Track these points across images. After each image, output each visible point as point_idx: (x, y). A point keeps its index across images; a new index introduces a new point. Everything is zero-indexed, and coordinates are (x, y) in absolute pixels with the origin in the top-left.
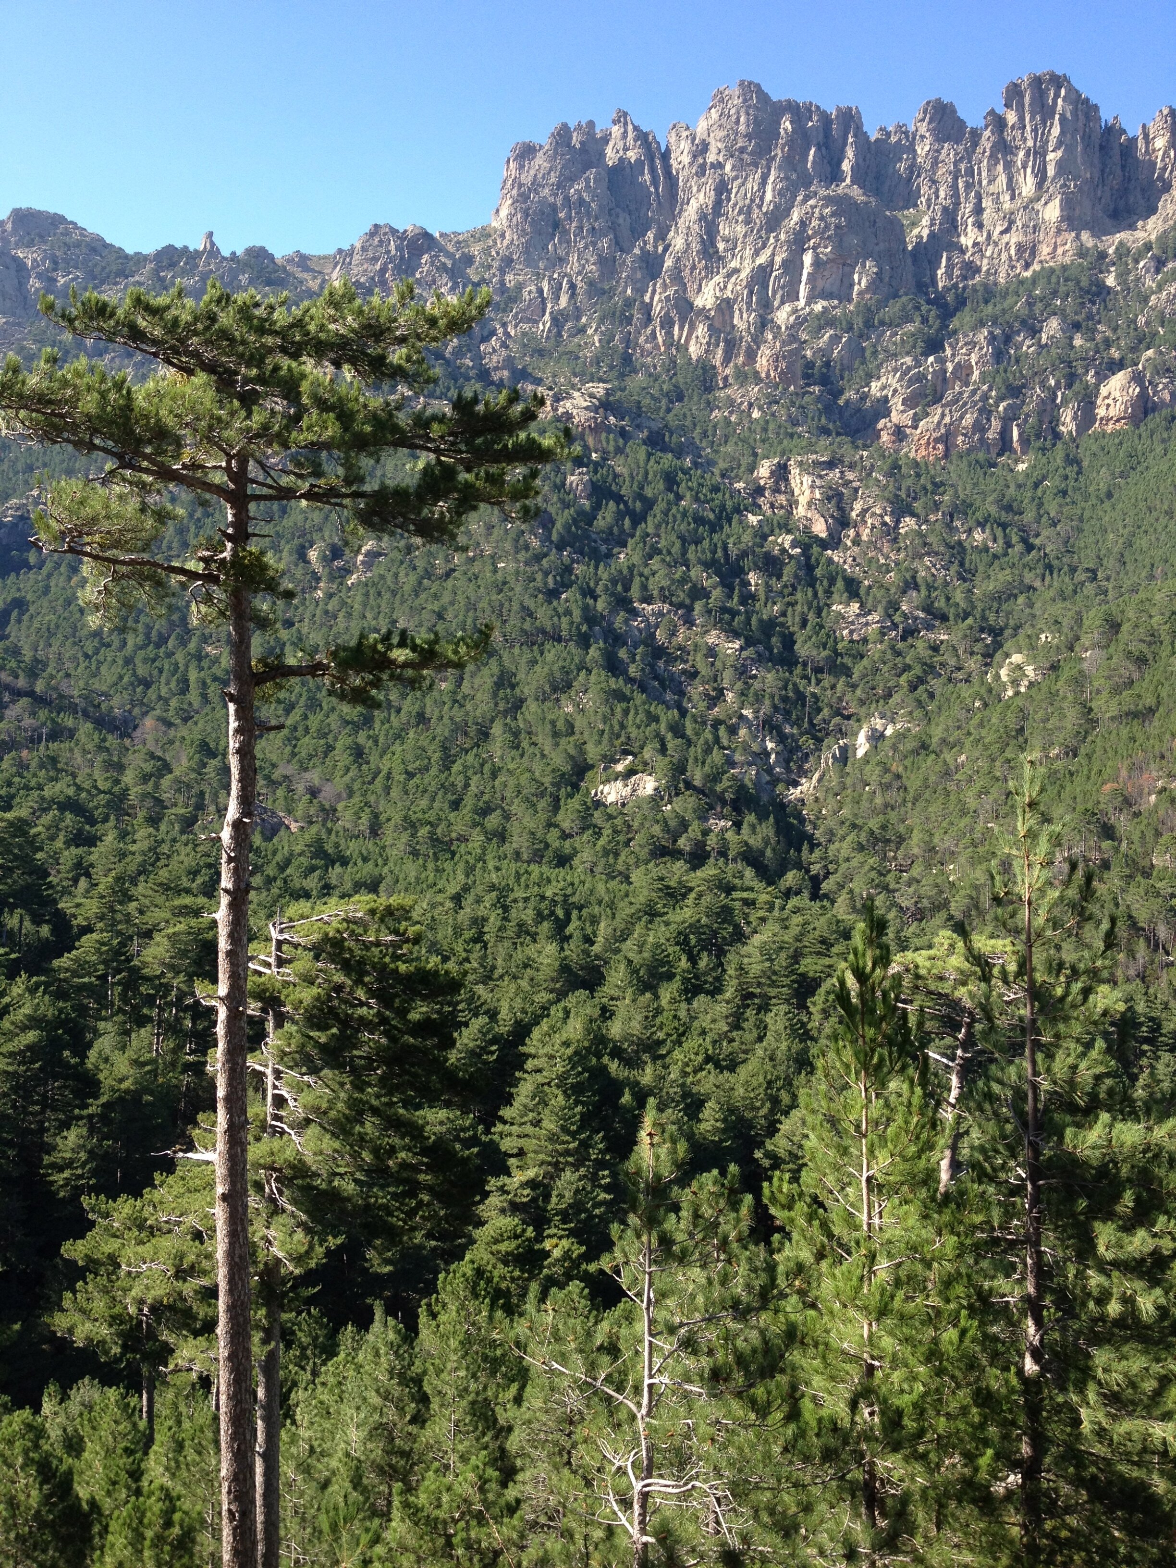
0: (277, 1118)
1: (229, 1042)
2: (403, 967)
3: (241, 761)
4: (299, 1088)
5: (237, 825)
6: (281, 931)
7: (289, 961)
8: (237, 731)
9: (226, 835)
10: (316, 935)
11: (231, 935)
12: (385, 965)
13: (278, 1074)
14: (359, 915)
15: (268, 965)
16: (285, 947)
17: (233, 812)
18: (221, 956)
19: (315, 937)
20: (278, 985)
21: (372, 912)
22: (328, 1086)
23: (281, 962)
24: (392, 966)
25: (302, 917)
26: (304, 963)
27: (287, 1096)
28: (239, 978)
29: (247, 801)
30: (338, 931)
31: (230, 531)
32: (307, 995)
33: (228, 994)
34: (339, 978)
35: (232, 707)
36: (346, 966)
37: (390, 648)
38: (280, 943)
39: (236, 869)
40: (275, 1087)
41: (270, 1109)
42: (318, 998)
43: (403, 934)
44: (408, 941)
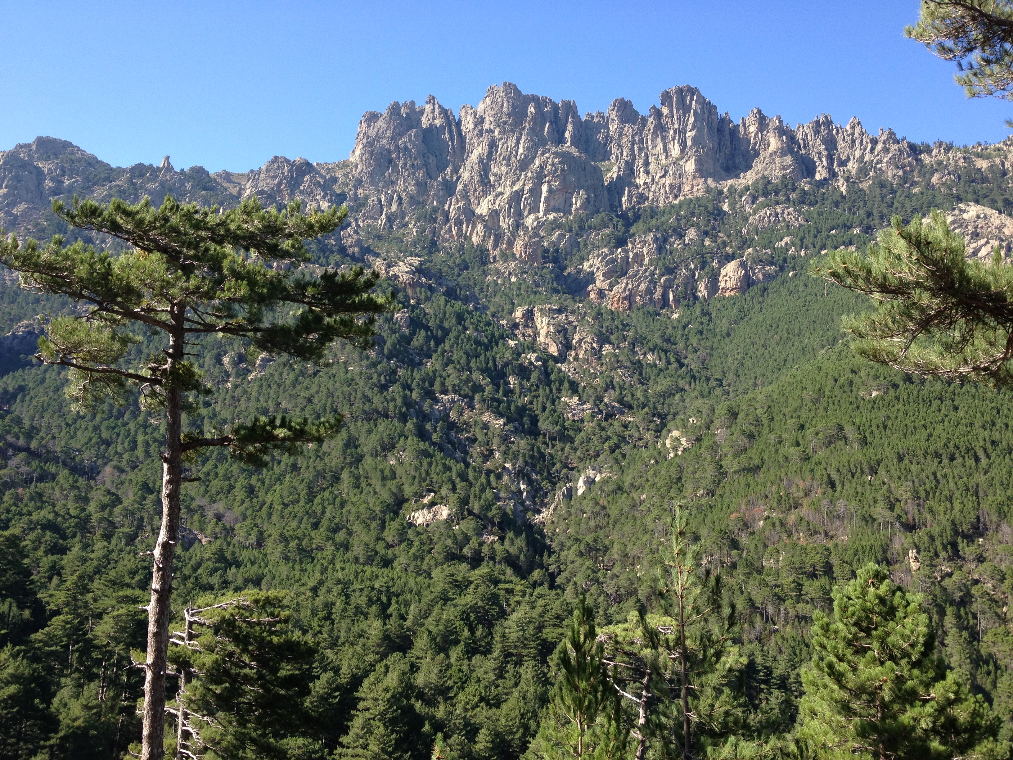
0: (184, 747)
1: (153, 696)
2: (275, 639)
3: (170, 502)
4: (200, 726)
5: (165, 546)
6: (193, 615)
7: (197, 636)
8: (168, 482)
9: (157, 552)
10: (217, 618)
11: (157, 622)
12: (263, 639)
13: (186, 716)
14: (247, 603)
15: (182, 639)
16: (194, 626)
17: (162, 537)
18: (150, 636)
19: (216, 619)
20: (189, 653)
21: (256, 601)
22: (220, 724)
23: (191, 637)
24: (268, 639)
25: (208, 605)
26: (208, 637)
27: (192, 731)
28: (162, 651)
29: (172, 529)
30: (232, 615)
31: (171, 351)
32: (208, 659)
33: (154, 663)
34: (231, 647)
35: (166, 466)
36: (236, 639)
37: (274, 427)
38: (191, 623)
39: (162, 575)
40: (184, 725)
41: (179, 741)
42: (216, 662)
43: (277, 617)
44: (280, 622)
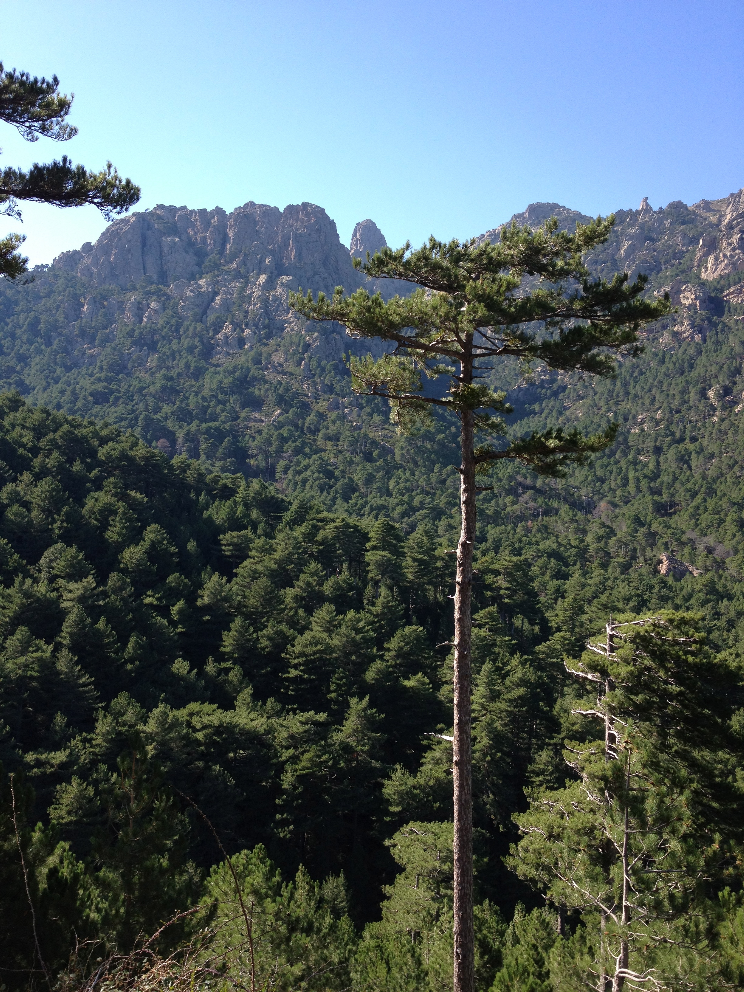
0: (611, 748)
1: (459, 672)
2: (690, 659)
3: (466, 508)
4: (621, 730)
5: (464, 545)
6: (613, 629)
7: (617, 649)
8: (465, 490)
9: (459, 551)
10: (631, 633)
11: (460, 609)
12: (679, 657)
13: (612, 721)
14: (662, 622)
15: (604, 650)
16: (616, 640)
17: (462, 538)
18: (456, 621)
20: (607, 663)
21: (671, 621)
22: (641, 732)
23: (612, 649)
24: (684, 657)
25: (627, 621)
26: (627, 650)
27: (616, 734)
28: (465, 634)
29: (469, 531)
30: (647, 631)
31: (461, 376)
32: (624, 670)
33: (459, 644)
34: (648, 662)
35: (462, 477)
36: (653, 655)
38: (612, 637)
39: (463, 570)
40: (610, 729)
41: (607, 742)
42: (631, 673)
43: (692, 637)
44: (695, 642)
